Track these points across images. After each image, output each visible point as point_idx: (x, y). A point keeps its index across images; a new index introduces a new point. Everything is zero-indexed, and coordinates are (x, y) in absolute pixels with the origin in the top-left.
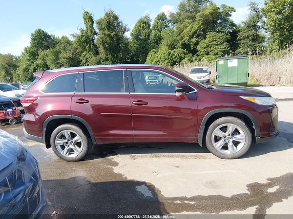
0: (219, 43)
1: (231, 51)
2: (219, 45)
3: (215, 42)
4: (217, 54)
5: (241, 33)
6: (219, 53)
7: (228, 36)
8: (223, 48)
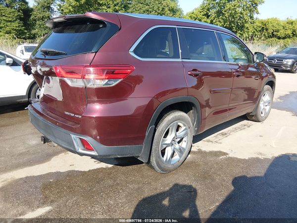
0: (10, 19)
1: (26, 31)
2: (10, 21)
3: (4, 18)
4: (10, 33)
5: (35, 13)
6: (12, 31)
7: (19, 13)
8: (16, 27)
